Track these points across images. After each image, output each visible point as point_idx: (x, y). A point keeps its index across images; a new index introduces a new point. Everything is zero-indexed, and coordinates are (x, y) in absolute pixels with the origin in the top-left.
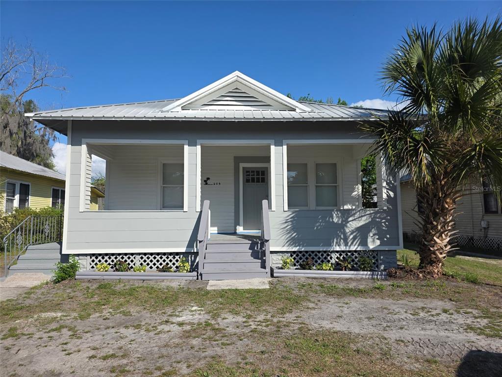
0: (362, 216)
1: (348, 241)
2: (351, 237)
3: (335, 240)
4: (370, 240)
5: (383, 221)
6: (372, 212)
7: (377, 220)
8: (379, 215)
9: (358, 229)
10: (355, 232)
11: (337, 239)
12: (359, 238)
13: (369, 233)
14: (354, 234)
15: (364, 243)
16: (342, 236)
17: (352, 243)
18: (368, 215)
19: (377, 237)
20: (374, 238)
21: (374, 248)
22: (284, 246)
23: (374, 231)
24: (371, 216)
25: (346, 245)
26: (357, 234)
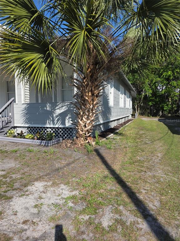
0: (62, 107)
1: (55, 122)
2: (56, 119)
3: (48, 121)
4: (67, 121)
5: (75, 109)
6: (68, 103)
7: (71, 108)
8: (72, 105)
9: (60, 114)
10: (59, 116)
11: (49, 120)
12: (60, 120)
13: (66, 117)
14: (58, 118)
15: (63, 123)
16: (51, 119)
17: (57, 123)
18: (65, 105)
19: (71, 119)
20: (69, 120)
21: (69, 126)
22: (22, 124)
23: (69, 116)
24: (68, 106)
25: (54, 124)
26: (59, 118)
